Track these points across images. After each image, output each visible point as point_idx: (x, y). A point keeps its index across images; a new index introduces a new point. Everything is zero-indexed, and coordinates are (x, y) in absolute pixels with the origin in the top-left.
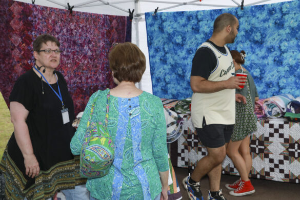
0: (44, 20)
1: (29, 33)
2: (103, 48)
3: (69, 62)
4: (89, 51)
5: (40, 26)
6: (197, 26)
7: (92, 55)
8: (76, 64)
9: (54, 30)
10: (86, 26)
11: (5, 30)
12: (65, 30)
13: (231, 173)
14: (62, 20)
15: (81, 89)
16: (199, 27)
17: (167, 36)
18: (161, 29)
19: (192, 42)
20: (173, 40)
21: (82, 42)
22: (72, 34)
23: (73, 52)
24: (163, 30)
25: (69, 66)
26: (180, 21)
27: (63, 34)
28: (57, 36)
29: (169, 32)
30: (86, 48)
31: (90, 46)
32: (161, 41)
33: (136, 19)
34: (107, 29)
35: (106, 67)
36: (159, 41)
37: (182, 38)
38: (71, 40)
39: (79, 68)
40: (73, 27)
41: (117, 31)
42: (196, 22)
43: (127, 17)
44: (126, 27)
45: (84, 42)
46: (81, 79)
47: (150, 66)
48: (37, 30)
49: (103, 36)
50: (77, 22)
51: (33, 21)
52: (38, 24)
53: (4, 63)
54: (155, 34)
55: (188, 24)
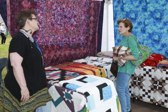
0: (45, 2)
1: (35, 10)
2: (84, 20)
3: (61, 28)
4: (75, 22)
5: (42, 6)
6: (146, 7)
7: (77, 25)
8: (66, 29)
9: (52, 8)
10: (73, 6)
11: (18, 7)
12: (59, 9)
13: (162, 106)
14: (57, 2)
15: (69, 45)
16: (147, 7)
17: (125, 13)
18: (122, 9)
19: (142, 18)
20: (129, 16)
21: (70, 16)
22: (64, 11)
23: (64, 22)
24: (123, 10)
25: (61, 30)
26: (135, 4)
27: (58, 11)
28: (53, 12)
29: (127, 11)
30: (73, 20)
31: (76, 19)
32: (122, 16)
33: (107, 3)
34: (87, 8)
35: (86, 32)
36: (121, 17)
37: (135, 15)
38: (63, 15)
39: (68, 32)
40: (64, 7)
41: (94, 10)
42: (145, 4)
43: (101, 1)
44: (100, 8)
45: (72, 16)
46: (69, 39)
47: (114, 32)
48: (40, 8)
49: (84, 13)
50: (67, 3)
51: (37, 2)
52: (41, 4)
53: (16, 28)
54: (118, 12)
55: (140, 6)
